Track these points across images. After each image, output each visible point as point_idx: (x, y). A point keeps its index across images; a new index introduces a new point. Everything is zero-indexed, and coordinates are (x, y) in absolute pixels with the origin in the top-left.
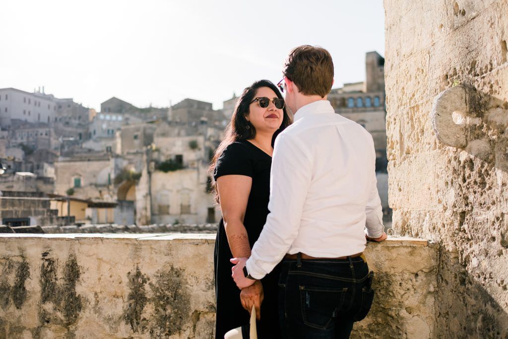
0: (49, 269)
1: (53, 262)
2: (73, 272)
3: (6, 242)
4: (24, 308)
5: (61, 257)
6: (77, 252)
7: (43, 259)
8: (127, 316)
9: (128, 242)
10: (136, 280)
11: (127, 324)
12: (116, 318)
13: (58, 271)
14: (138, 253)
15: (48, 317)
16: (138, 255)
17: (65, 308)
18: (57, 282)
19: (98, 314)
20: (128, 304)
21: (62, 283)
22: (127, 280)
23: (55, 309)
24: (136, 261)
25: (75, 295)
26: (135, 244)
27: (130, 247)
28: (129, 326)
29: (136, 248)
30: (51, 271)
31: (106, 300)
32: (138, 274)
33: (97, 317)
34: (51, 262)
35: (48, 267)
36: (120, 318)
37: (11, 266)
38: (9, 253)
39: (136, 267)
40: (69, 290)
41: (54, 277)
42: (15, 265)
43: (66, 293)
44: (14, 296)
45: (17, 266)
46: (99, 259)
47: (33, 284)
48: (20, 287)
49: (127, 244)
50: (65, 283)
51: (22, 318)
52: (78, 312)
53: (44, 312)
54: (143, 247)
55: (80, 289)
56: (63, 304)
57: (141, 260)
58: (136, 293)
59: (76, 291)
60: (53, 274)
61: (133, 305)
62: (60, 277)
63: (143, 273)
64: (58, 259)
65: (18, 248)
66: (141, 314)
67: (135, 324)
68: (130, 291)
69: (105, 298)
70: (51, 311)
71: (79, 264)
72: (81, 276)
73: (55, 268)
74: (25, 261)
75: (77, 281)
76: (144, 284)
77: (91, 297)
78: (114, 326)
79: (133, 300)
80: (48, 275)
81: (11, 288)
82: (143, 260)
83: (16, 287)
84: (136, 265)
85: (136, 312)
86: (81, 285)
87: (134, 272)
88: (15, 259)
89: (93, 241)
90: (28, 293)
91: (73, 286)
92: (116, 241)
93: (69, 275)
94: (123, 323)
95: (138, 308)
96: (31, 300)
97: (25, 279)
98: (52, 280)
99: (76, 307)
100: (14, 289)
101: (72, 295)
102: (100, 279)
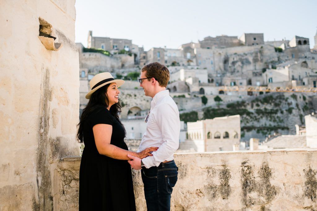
0: (248, 172)
1: (251, 167)
2: (266, 172)
3: (211, 157)
4: (231, 198)
5: (256, 164)
6: (269, 160)
7: (242, 166)
8: (308, 194)
9: (303, 152)
10: (309, 174)
11: (309, 198)
12: (300, 196)
13: (255, 173)
14: (309, 159)
15: (253, 201)
16: (310, 160)
17: (266, 194)
18: (255, 179)
19: (288, 195)
20: (306, 187)
21: (259, 180)
22: (304, 174)
23: (259, 196)
24: (309, 163)
25: (271, 186)
26: (308, 154)
27: (305, 155)
28: (310, 199)
29: (308, 156)
30: (250, 173)
31: (291, 187)
32: (310, 170)
33: (288, 197)
34: (249, 168)
35: (247, 170)
36: (303, 196)
37: (214, 172)
38: (213, 164)
39: (308, 166)
40: (266, 183)
41: (252, 176)
42: (217, 171)
43: (265, 185)
44: (221, 191)
45: (218, 172)
46: (285, 163)
47: (236, 182)
48: (225, 185)
49: (303, 154)
50: (261, 179)
51: (229, 205)
52: (274, 196)
53: (249, 198)
54: (313, 155)
55: (273, 182)
56: (264, 192)
57: (312, 162)
58: (310, 180)
59: (271, 183)
60: (251, 175)
61: (310, 188)
62: (257, 176)
63: (313, 169)
64: (254, 166)
65: (222, 160)
66: (315, 192)
67: (313, 198)
68: (306, 180)
69: (290, 185)
70: (256, 197)
71: (270, 167)
72: (273, 175)
73: (253, 171)
74: (226, 169)
75: (270, 178)
76: (315, 175)
77: (281, 186)
78: (301, 201)
79: (310, 185)
80: (247, 175)
81: (218, 187)
82: (313, 162)
83: (222, 185)
84: (308, 165)
85: (313, 191)
86: (274, 179)
87: (308, 169)
88: (216, 168)
89: (280, 153)
90: (232, 189)
91: (268, 181)
92: (296, 152)
93: (264, 174)
94: (306, 198)
95: (314, 189)
96: (235, 193)
97: (229, 180)
98: (251, 179)
99: (272, 193)
100: (220, 187)
101: (268, 186)
102: (286, 175)
